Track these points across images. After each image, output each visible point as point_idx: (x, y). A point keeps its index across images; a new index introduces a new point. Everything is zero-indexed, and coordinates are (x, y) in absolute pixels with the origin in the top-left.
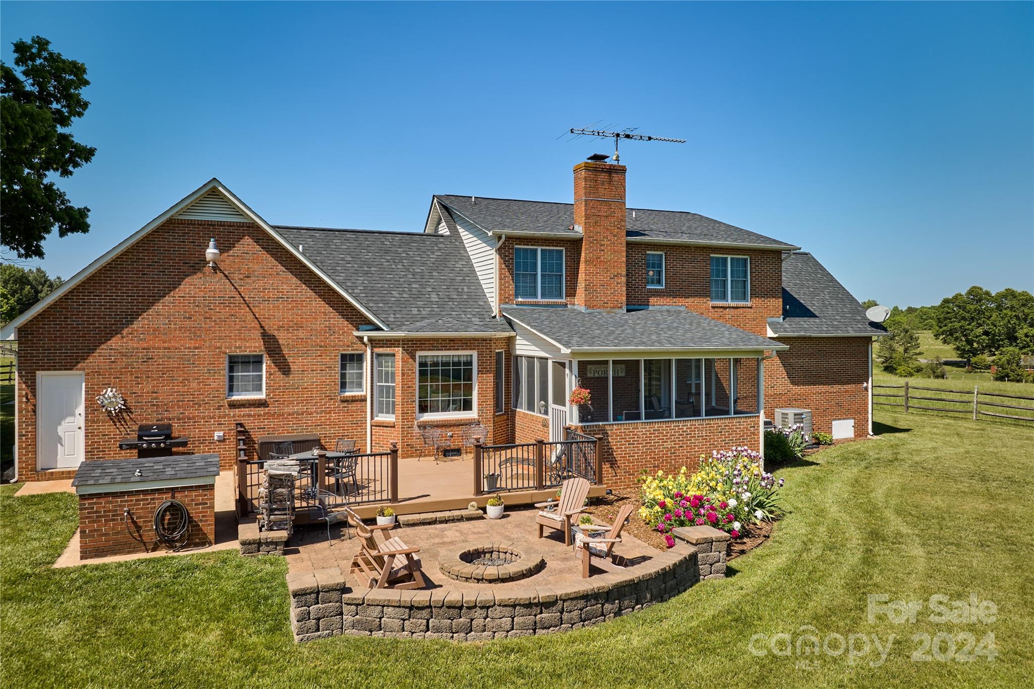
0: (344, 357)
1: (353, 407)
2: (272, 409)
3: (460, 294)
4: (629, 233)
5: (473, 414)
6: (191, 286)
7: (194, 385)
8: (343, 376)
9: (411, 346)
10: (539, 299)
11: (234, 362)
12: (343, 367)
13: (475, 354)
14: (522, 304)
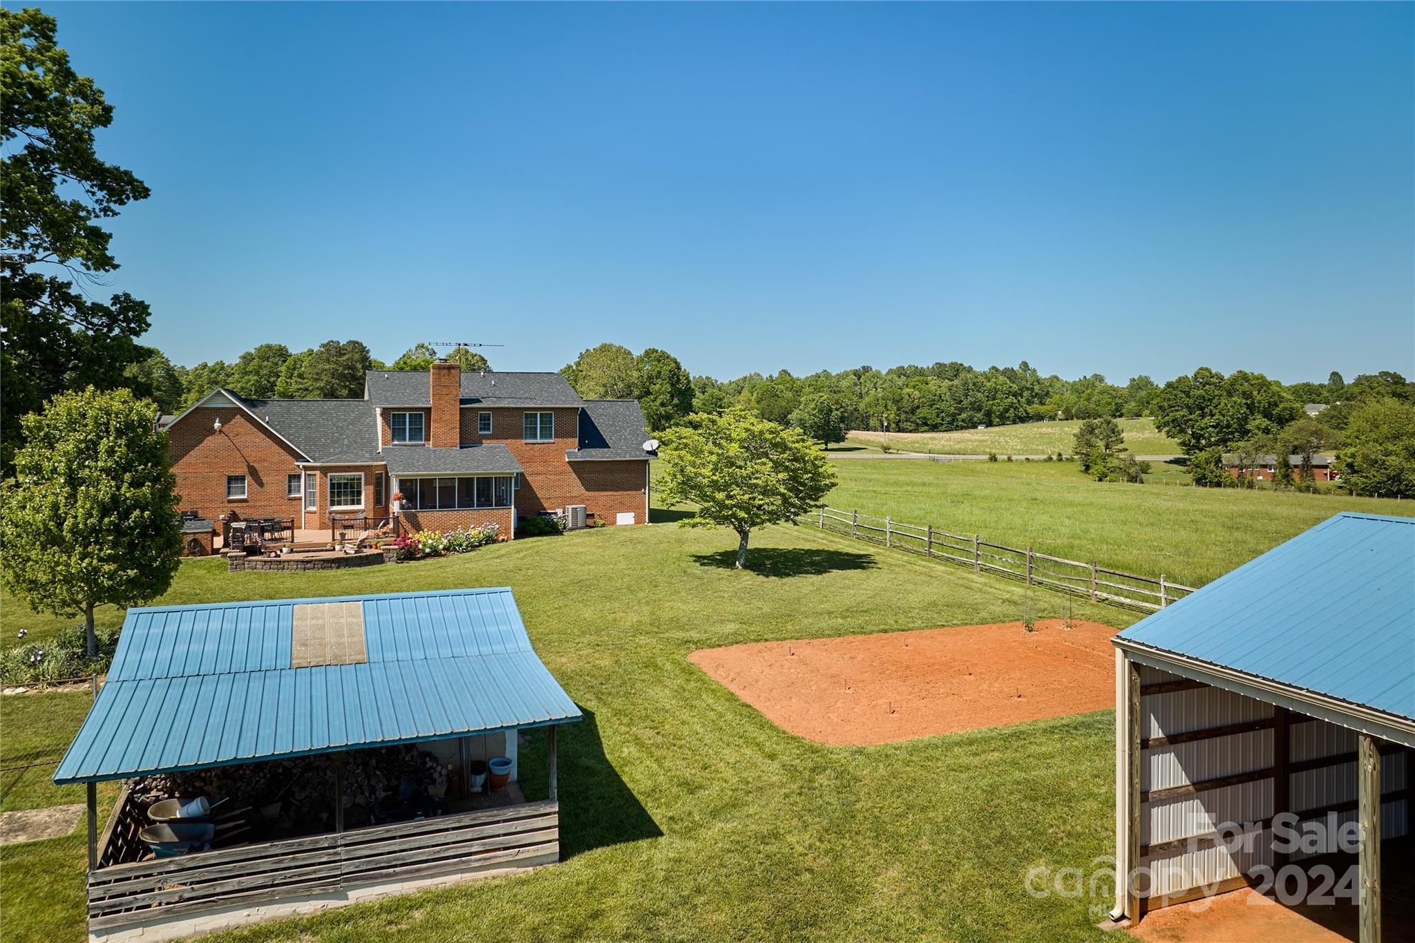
0: (290, 476)
1: (295, 503)
2: (250, 504)
3: (362, 439)
4: (462, 401)
5: (362, 507)
6: (209, 441)
7: (209, 491)
8: (290, 486)
9: (325, 470)
10: (407, 442)
11: (230, 479)
12: (290, 481)
13: (363, 474)
14: (396, 445)
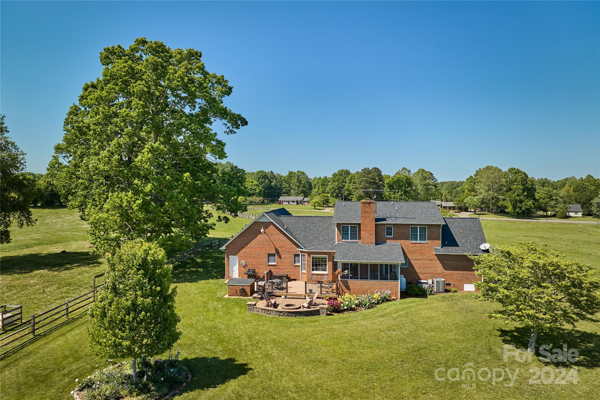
0: (295, 255)
1: (297, 268)
2: (277, 267)
3: (329, 237)
4: (377, 220)
5: (326, 272)
6: (259, 237)
7: (260, 260)
8: (295, 260)
9: (309, 254)
10: (350, 241)
11: (269, 255)
12: (295, 257)
13: (327, 256)
14: (344, 242)
